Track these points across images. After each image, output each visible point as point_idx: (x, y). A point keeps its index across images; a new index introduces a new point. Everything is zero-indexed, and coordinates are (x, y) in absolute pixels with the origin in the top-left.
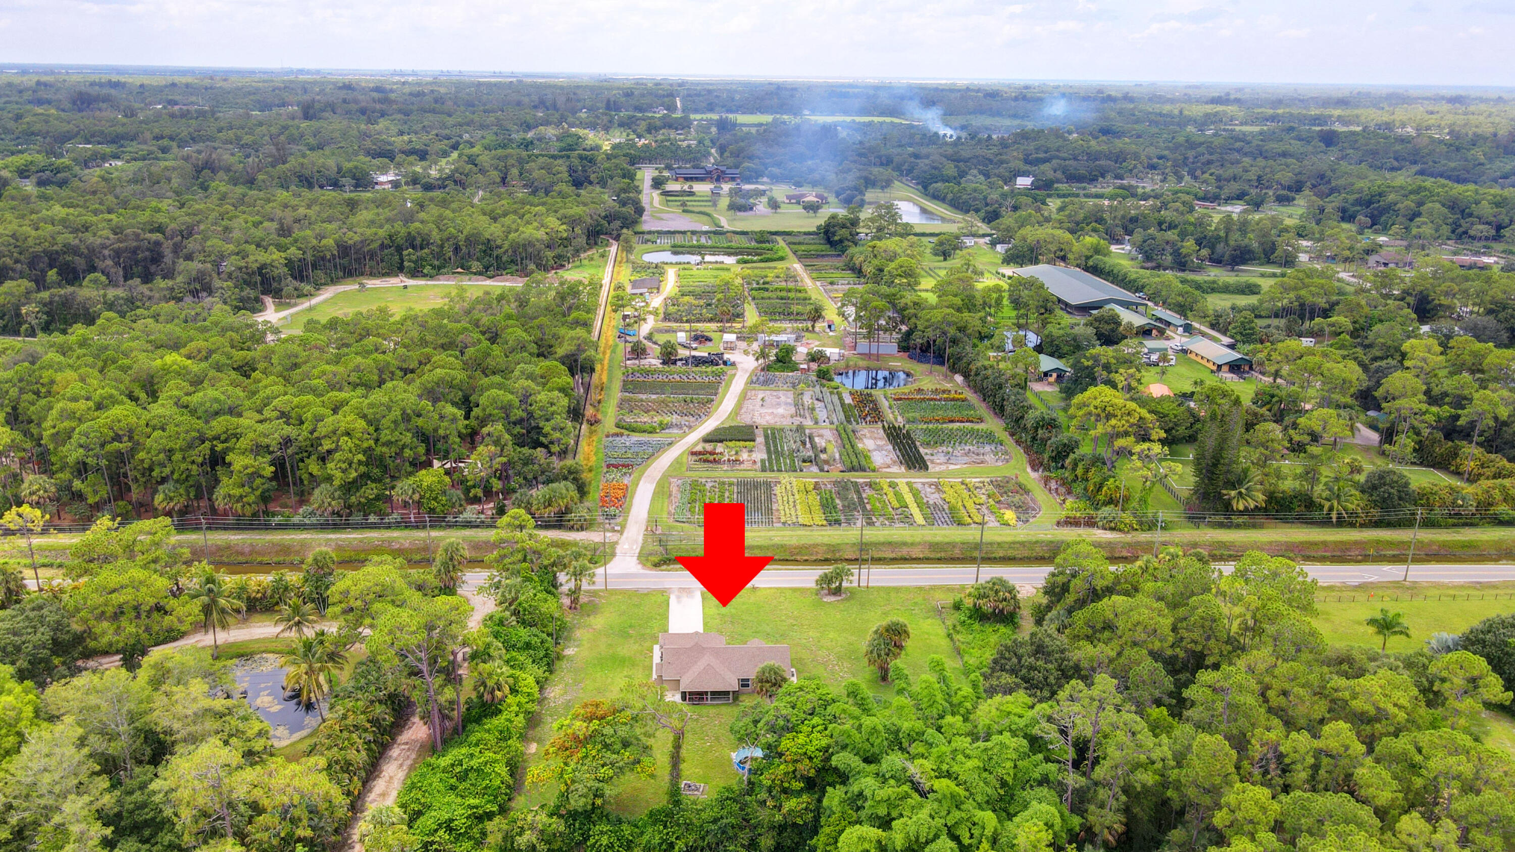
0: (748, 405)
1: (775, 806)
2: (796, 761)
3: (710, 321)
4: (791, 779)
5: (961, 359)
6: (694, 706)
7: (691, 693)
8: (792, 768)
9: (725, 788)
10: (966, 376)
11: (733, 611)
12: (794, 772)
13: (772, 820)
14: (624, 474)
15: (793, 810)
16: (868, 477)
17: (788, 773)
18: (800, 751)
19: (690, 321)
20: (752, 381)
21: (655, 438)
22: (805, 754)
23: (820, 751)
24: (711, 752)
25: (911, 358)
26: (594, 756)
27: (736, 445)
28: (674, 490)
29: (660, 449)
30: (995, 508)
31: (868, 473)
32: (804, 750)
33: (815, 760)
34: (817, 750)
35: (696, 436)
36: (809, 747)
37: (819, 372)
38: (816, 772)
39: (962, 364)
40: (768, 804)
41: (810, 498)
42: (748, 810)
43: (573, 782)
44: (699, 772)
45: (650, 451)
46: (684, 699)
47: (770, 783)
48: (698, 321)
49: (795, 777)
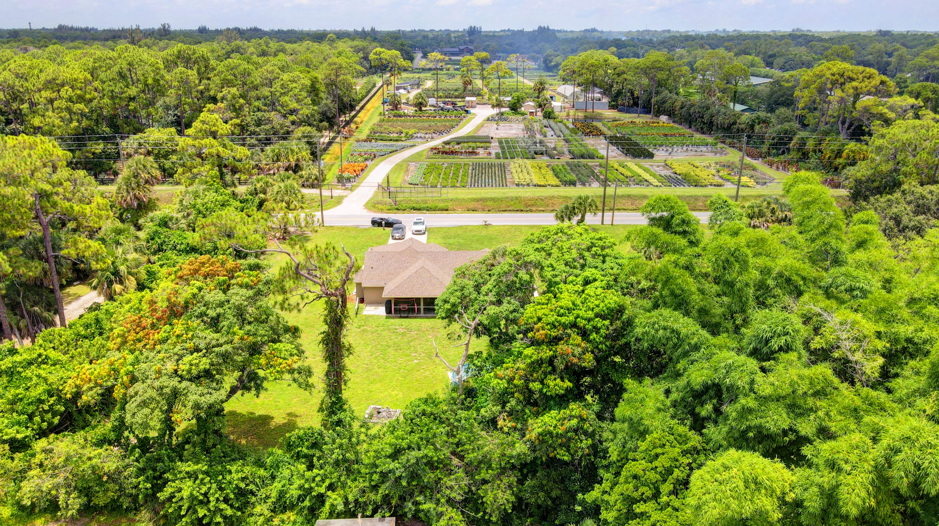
0: (485, 129)
1: (514, 428)
2: (555, 340)
3: (456, 97)
4: (546, 374)
5: (664, 102)
6: (401, 317)
7: (398, 301)
8: (546, 353)
9: (420, 400)
10: (671, 114)
11: (461, 241)
12: (551, 361)
13: (508, 452)
14: (366, 160)
15: (550, 433)
16: (596, 162)
17: (540, 362)
18: (563, 319)
19: (441, 97)
20: (488, 119)
21: (400, 143)
22: (574, 325)
23: (604, 318)
24: (418, 371)
25: (620, 111)
26: (178, 336)
27: (473, 145)
28: (412, 168)
29: (403, 148)
30: (729, 177)
31: (596, 160)
32: (572, 318)
33: (593, 336)
34: (597, 315)
35: (438, 142)
36: (582, 313)
37: (545, 113)
38: (596, 358)
39: (667, 105)
40: (500, 423)
41: (543, 171)
42: (463, 436)
43: (134, 380)
44: (396, 395)
45: (394, 149)
46: (389, 311)
47: (504, 384)
48: (446, 97)
49: (554, 370)
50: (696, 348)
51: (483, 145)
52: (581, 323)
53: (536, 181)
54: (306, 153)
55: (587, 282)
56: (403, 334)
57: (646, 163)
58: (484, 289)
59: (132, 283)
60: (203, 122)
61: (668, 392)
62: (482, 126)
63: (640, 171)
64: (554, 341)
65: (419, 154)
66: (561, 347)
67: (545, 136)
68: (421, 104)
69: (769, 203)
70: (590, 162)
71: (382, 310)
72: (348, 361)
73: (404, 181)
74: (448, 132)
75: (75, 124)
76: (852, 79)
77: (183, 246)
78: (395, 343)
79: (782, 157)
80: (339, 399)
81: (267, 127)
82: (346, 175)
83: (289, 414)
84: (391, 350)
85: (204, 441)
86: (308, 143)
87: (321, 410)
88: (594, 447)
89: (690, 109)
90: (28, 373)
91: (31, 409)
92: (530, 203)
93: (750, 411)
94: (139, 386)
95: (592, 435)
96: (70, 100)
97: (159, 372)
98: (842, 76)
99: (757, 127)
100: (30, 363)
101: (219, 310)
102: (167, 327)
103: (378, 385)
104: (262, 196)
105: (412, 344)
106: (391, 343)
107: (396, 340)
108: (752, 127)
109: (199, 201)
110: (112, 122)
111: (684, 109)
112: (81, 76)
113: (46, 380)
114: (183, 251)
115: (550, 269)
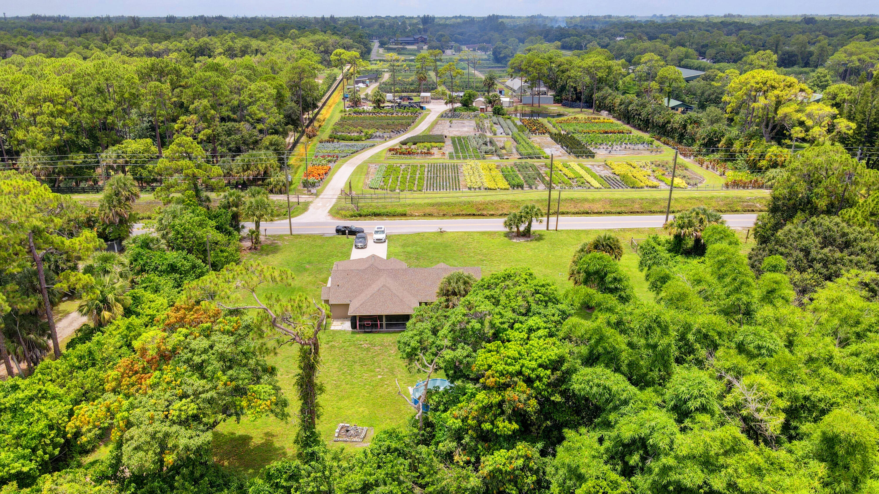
0: (439, 127)
1: (468, 463)
2: (504, 387)
3: (412, 91)
4: (495, 416)
5: (605, 98)
6: (365, 332)
7: (362, 318)
8: (496, 398)
9: (385, 432)
10: (610, 110)
11: (419, 249)
12: (500, 405)
13: (463, 485)
14: (329, 161)
15: (500, 471)
16: (543, 162)
17: (490, 406)
18: (511, 369)
19: (397, 92)
20: (442, 116)
21: (360, 143)
22: (520, 373)
23: (546, 368)
24: (382, 386)
25: (564, 105)
26: (168, 383)
27: (428, 145)
28: (372, 170)
29: (363, 149)
30: (663, 178)
31: (542, 160)
32: (517, 367)
33: (537, 384)
34: (540, 366)
35: (395, 142)
36: (526, 362)
37: (495, 109)
38: (539, 403)
39: (607, 101)
40: (456, 458)
41: (494, 173)
42: (424, 469)
43: (129, 425)
44: (363, 412)
45: (355, 149)
46: (354, 326)
47: (458, 423)
48: (403, 92)
49: (503, 413)
50: (626, 402)
51: (437, 144)
52: (527, 372)
53: (486, 185)
54: (273, 161)
55: (530, 330)
56: (368, 350)
57: (587, 162)
58: (440, 333)
59: (119, 309)
60: (180, 145)
61: (601, 440)
62: (435, 123)
63: (582, 172)
64: (502, 387)
65: (378, 155)
66: (509, 394)
67: (495, 134)
68: (379, 100)
69: (697, 214)
70: (536, 162)
71: (347, 325)
72: (320, 399)
73: (365, 184)
74: (405, 131)
75: (57, 137)
76: (773, 87)
77: (164, 267)
78: (360, 359)
79: (712, 156)
80: (313, 433)
81: (238, 137)
82: (311, 179)
83: (267, 434)
84: (357, 366)
85: (192, 473)
86: (275, 150)
87: (296, 442)
88: (538, 482)
89: (628, 106)
90: (30, 409)
91: (33, 443)
92: (481, 207)
93: (670, 468)
94: (134, 431)
95: (537, 472)
96: (52, 115)
97: (152, 418)
98: (765, 84)
99: (689, 127)
100: (31, 399)
101: (204, 357)
102: (157, 373)
103: (346, 402)
104: (234, 209)
105: (375, 359)
106: (357, 358)
107: (361, 356)
108: (685, 127)
109: (177, 221)
110: (91, 133)
111: (623, 106)
112: (61, 92)
113: (46, 415)
114: (164, 272)
115: (499, 316)
